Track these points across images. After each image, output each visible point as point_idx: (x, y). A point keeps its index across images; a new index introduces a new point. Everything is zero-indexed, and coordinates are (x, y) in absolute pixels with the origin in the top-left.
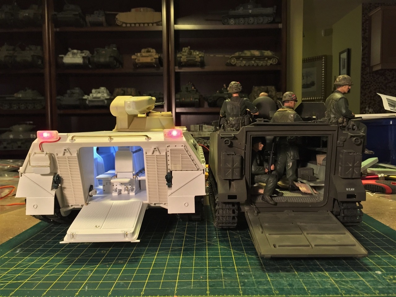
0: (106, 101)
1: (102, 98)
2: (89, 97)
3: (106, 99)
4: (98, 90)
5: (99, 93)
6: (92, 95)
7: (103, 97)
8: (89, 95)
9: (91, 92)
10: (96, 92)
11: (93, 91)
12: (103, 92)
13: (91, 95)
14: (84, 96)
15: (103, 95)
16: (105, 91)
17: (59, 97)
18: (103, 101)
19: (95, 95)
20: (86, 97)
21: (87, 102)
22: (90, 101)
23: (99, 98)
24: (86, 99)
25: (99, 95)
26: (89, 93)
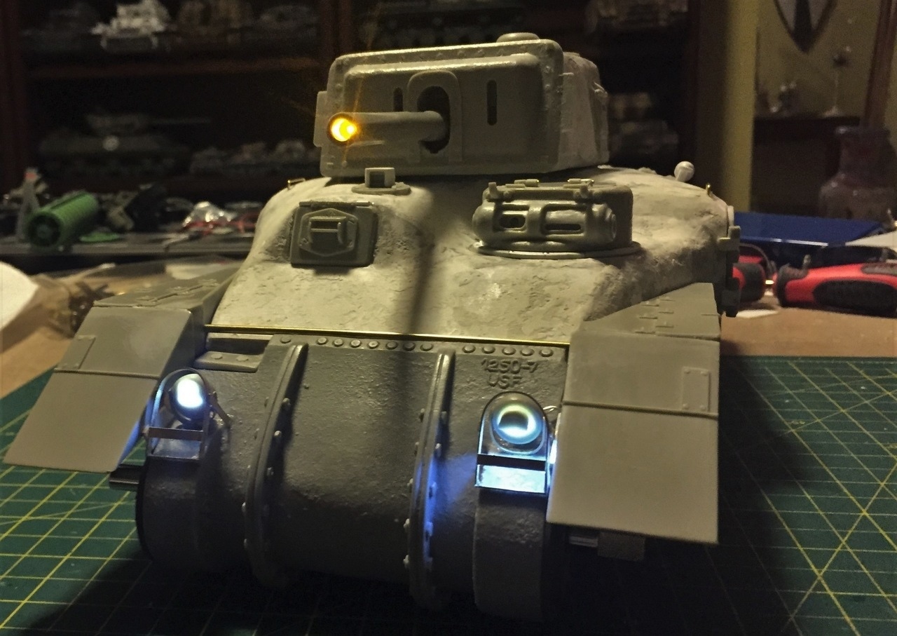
0: (155, 41)
1: (144, 31)
2: (108, 28)
3: (157, 34)
4: (134, 8)
5: (137, 14)
6: (119, 24)
7: (147, 27)
8: (107, 21)
9: (114, 14)
10: (128, 13)
11: (121, 10)
12: (148, 13)
13: (114, 23)
14: (94, 25)
15: (148, 24)
16: (153, 10)
17: (27, 33)
18: (146, 39)
19: (125, 23)
20: (99, 29)
21: (104, 44)
22: (112, 41)
23: (135, 30)
24: (99, 37)
25: (137, 23)
26: (108, 15)
